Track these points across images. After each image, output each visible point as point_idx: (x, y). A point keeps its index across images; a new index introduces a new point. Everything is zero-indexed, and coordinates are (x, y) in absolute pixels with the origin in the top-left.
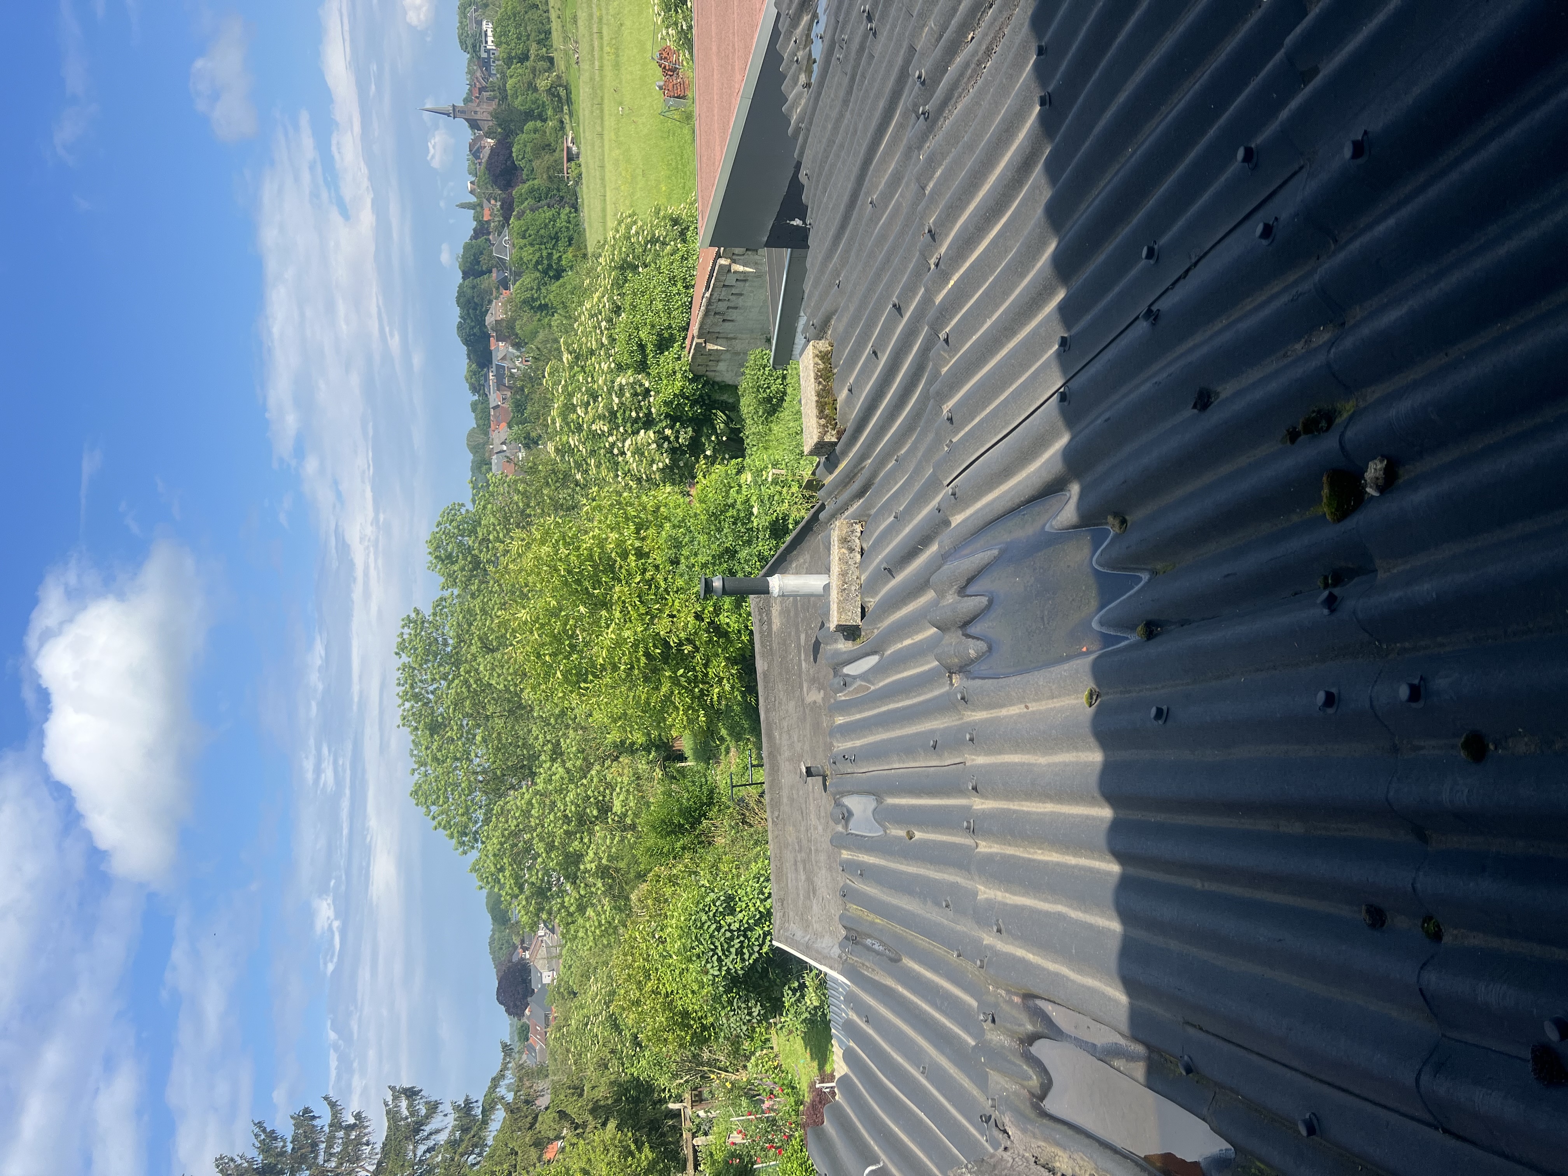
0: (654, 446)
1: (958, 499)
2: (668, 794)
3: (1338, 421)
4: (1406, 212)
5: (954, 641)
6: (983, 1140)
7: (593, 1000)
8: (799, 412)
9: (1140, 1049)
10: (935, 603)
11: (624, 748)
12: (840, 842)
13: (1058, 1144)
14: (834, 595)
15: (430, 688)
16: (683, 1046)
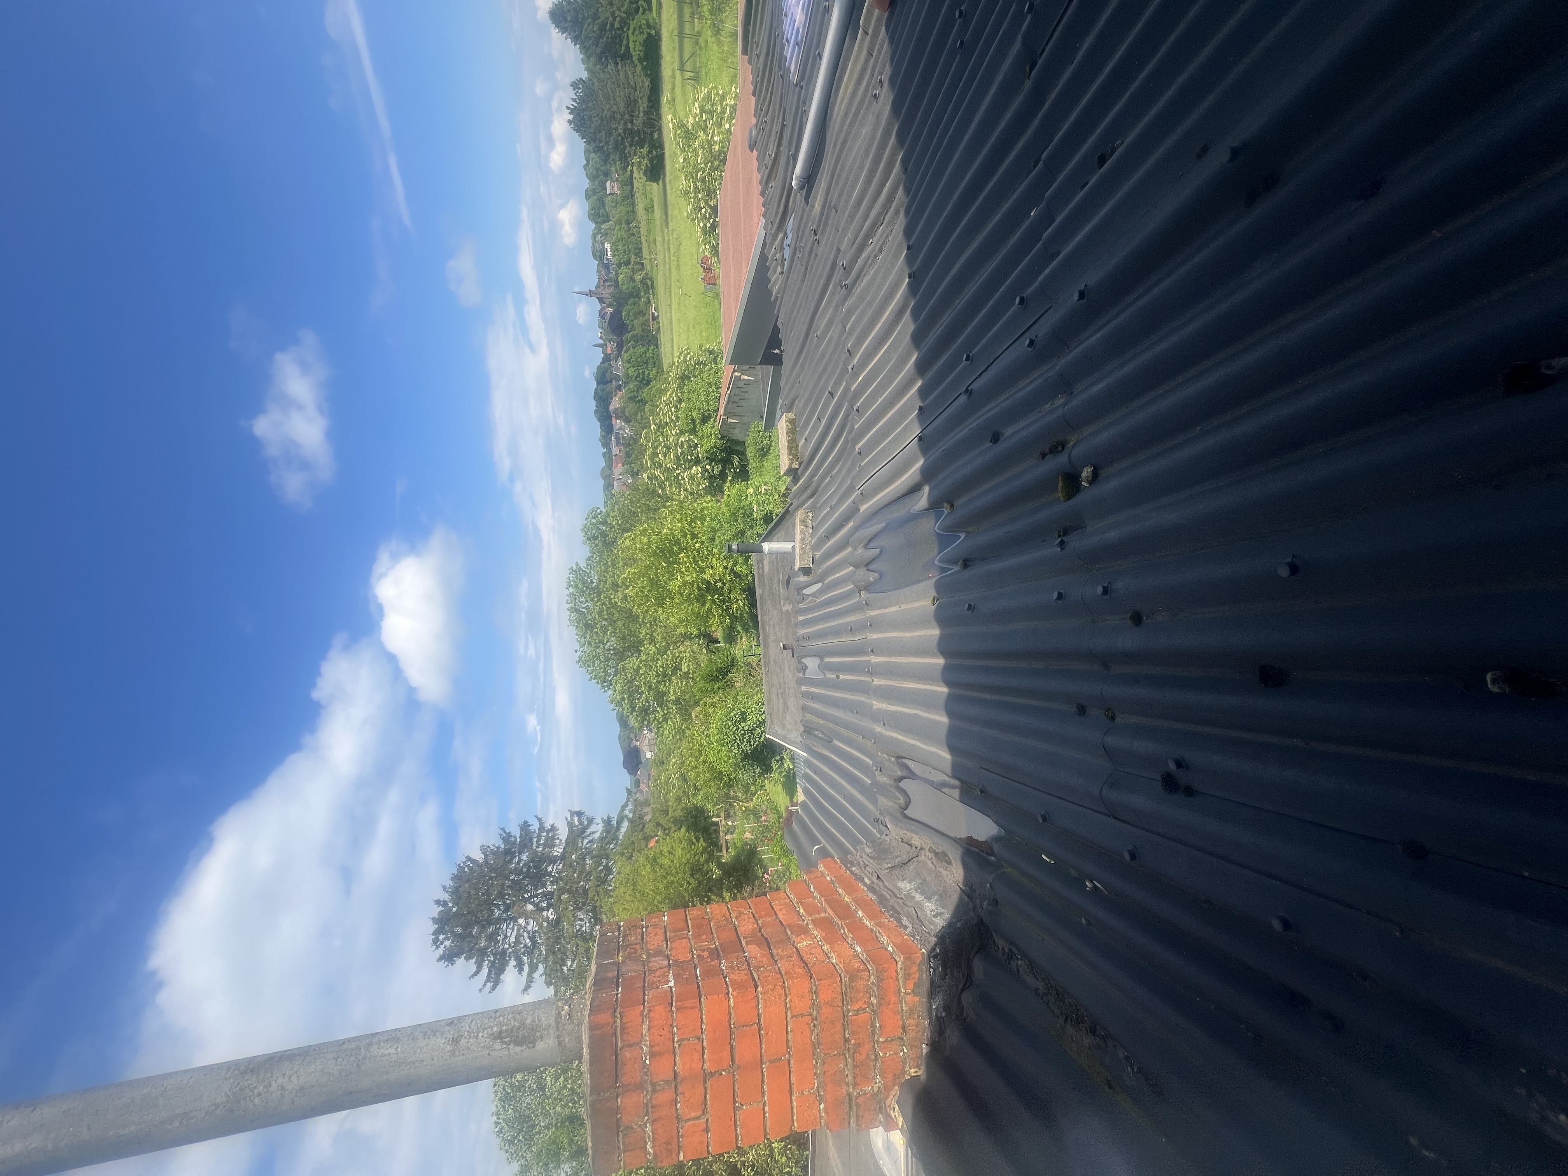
0: (700, 475)
1: (864, 497)
2: (710, 661)
3: (1068, 446)
4: (1106, 330)
5: (862, 574)
6: (875, 831)
7: (673, 766)
8: (778, 455)
9: (956, 782)
10: (852, 554)
11: (687, 637)
12: (801, 682)
13: (913, 831)
14: (797, 551)
15: (585, 606)
16: (719, 789)
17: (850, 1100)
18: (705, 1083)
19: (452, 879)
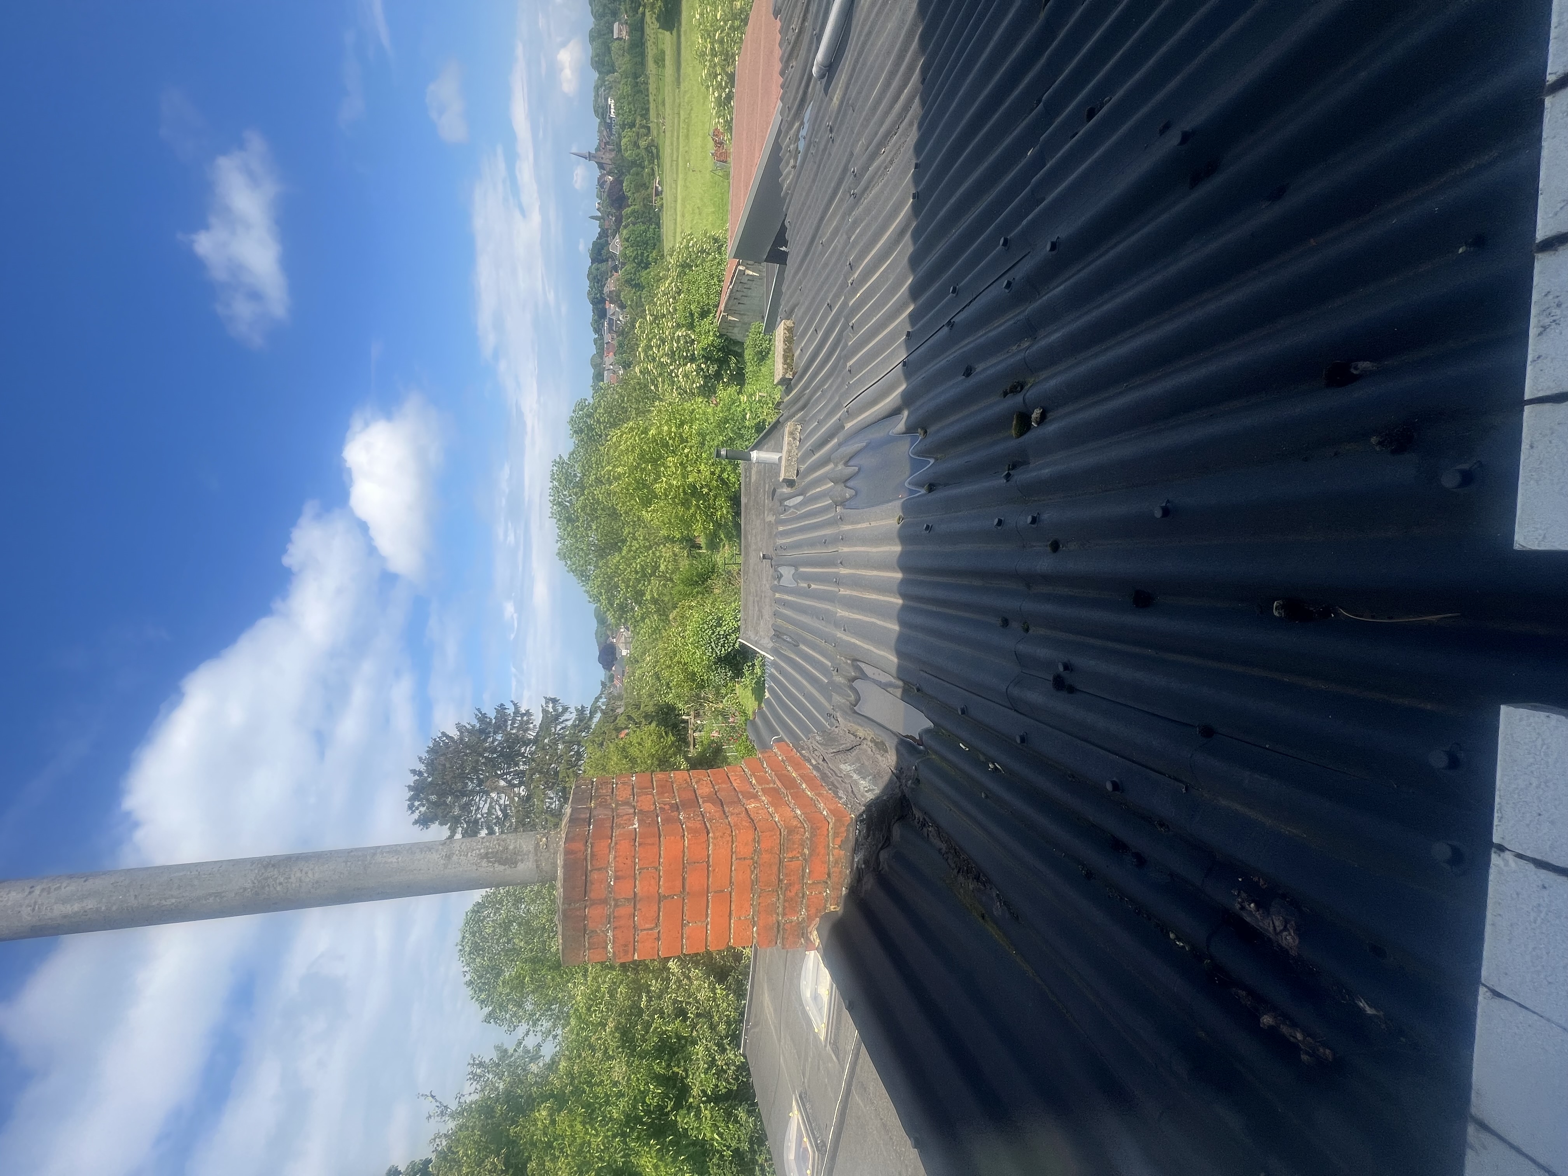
0: (695, 373)
1: (850, 415)
2: (691, 565)
3: (1026, 387)
5: (840, 490)
6: (826, 723)
7: (647, 665)
8: (775, 360)
9: (901, 683)
10: (833, 469)
11: (670, 539)
12: (775, 589)
13: (859, 724)
14: (783, 462)
15: (568, 499)
16: (691, 689)
17: (779, 926)
18: (659, 903)
19: (428, 752)
